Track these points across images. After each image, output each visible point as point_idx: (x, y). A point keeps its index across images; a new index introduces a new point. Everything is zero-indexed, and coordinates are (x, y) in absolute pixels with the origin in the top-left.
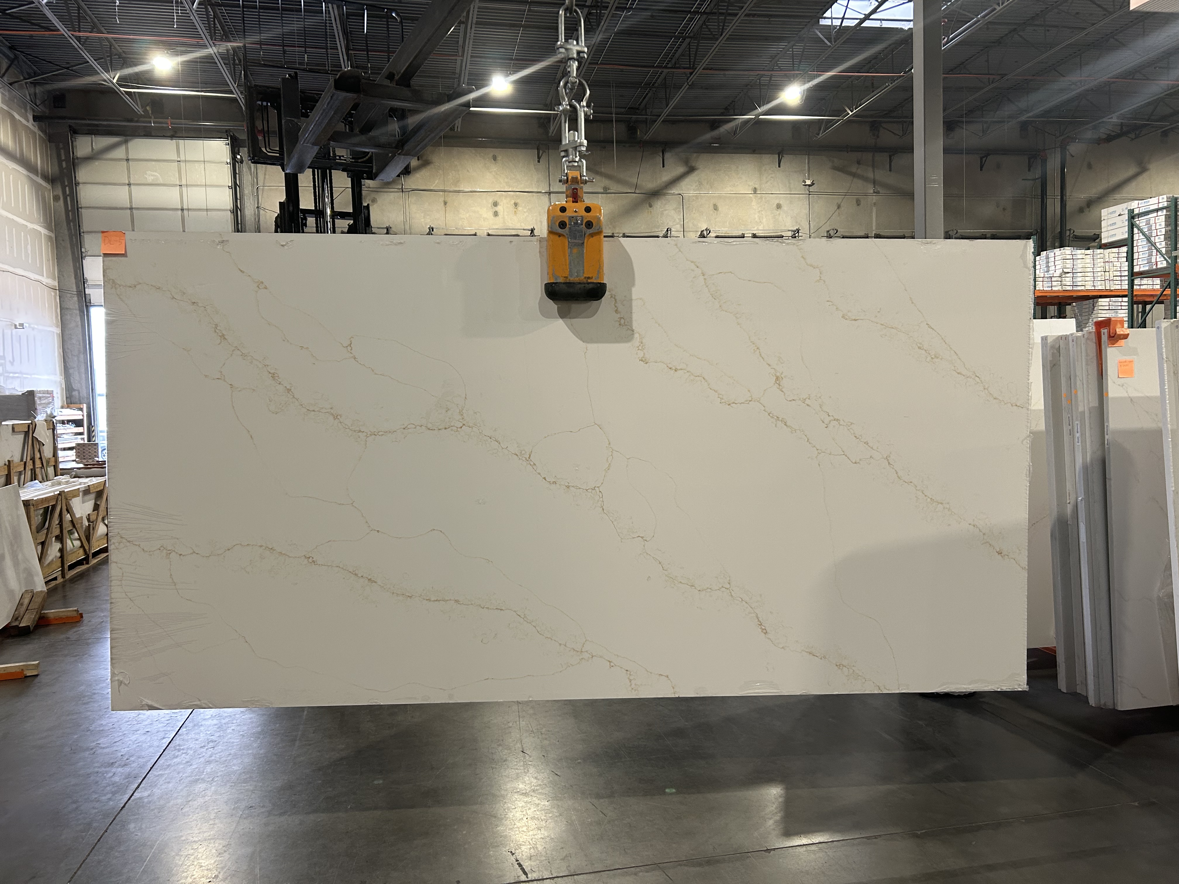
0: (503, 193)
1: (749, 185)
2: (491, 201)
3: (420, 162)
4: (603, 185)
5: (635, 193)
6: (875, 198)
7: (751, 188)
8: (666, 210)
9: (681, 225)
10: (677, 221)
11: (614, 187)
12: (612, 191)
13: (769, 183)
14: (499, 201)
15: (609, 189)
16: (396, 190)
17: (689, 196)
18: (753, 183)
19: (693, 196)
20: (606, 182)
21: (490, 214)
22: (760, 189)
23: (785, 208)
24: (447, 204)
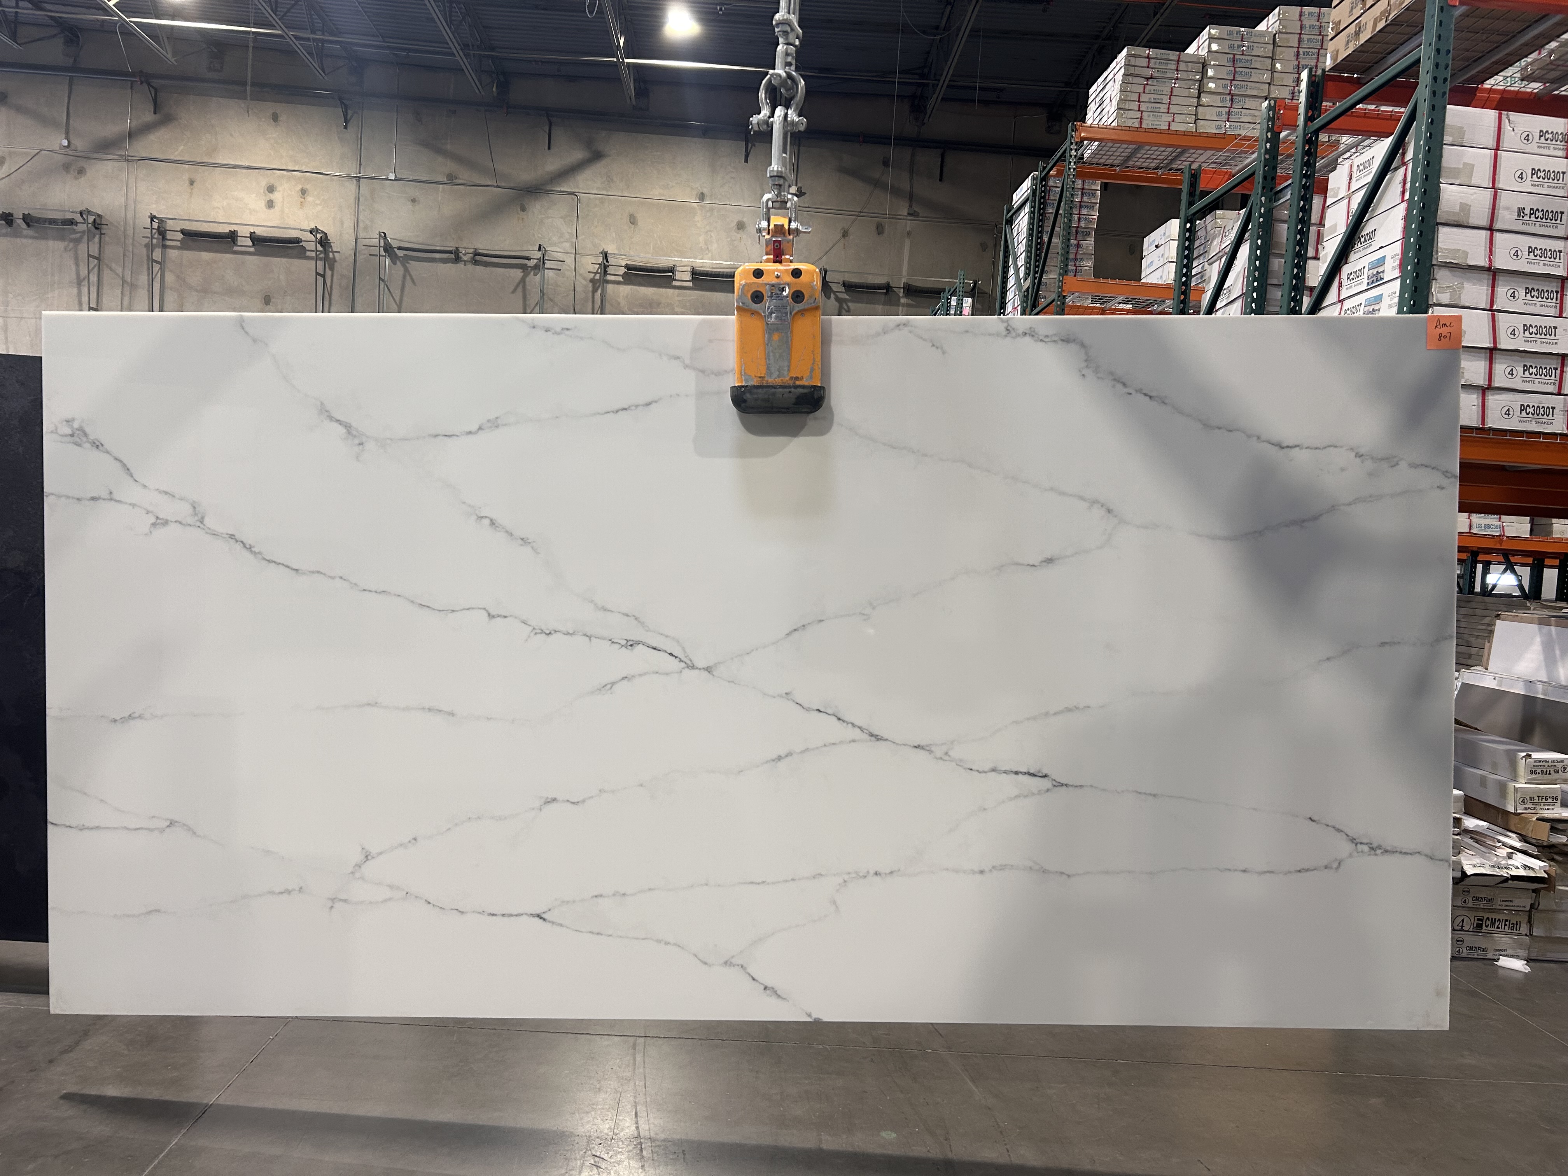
0: (285, 173)
2: (264, 183)
3: (158, 117)
5: (498, 186)
6: (909, 224)
7: (695, 193)
8: (548, 218)
9: (572, 243)
10: (567, 236)
11: (465, 175)
12: (461, 181)
14: (277, 184)
16: (116, 157)
19: (596, 199)
20: (450, 166)
21: (262, 204)
22: (711, 196)
23: (751, 228)
24: (195, 184)
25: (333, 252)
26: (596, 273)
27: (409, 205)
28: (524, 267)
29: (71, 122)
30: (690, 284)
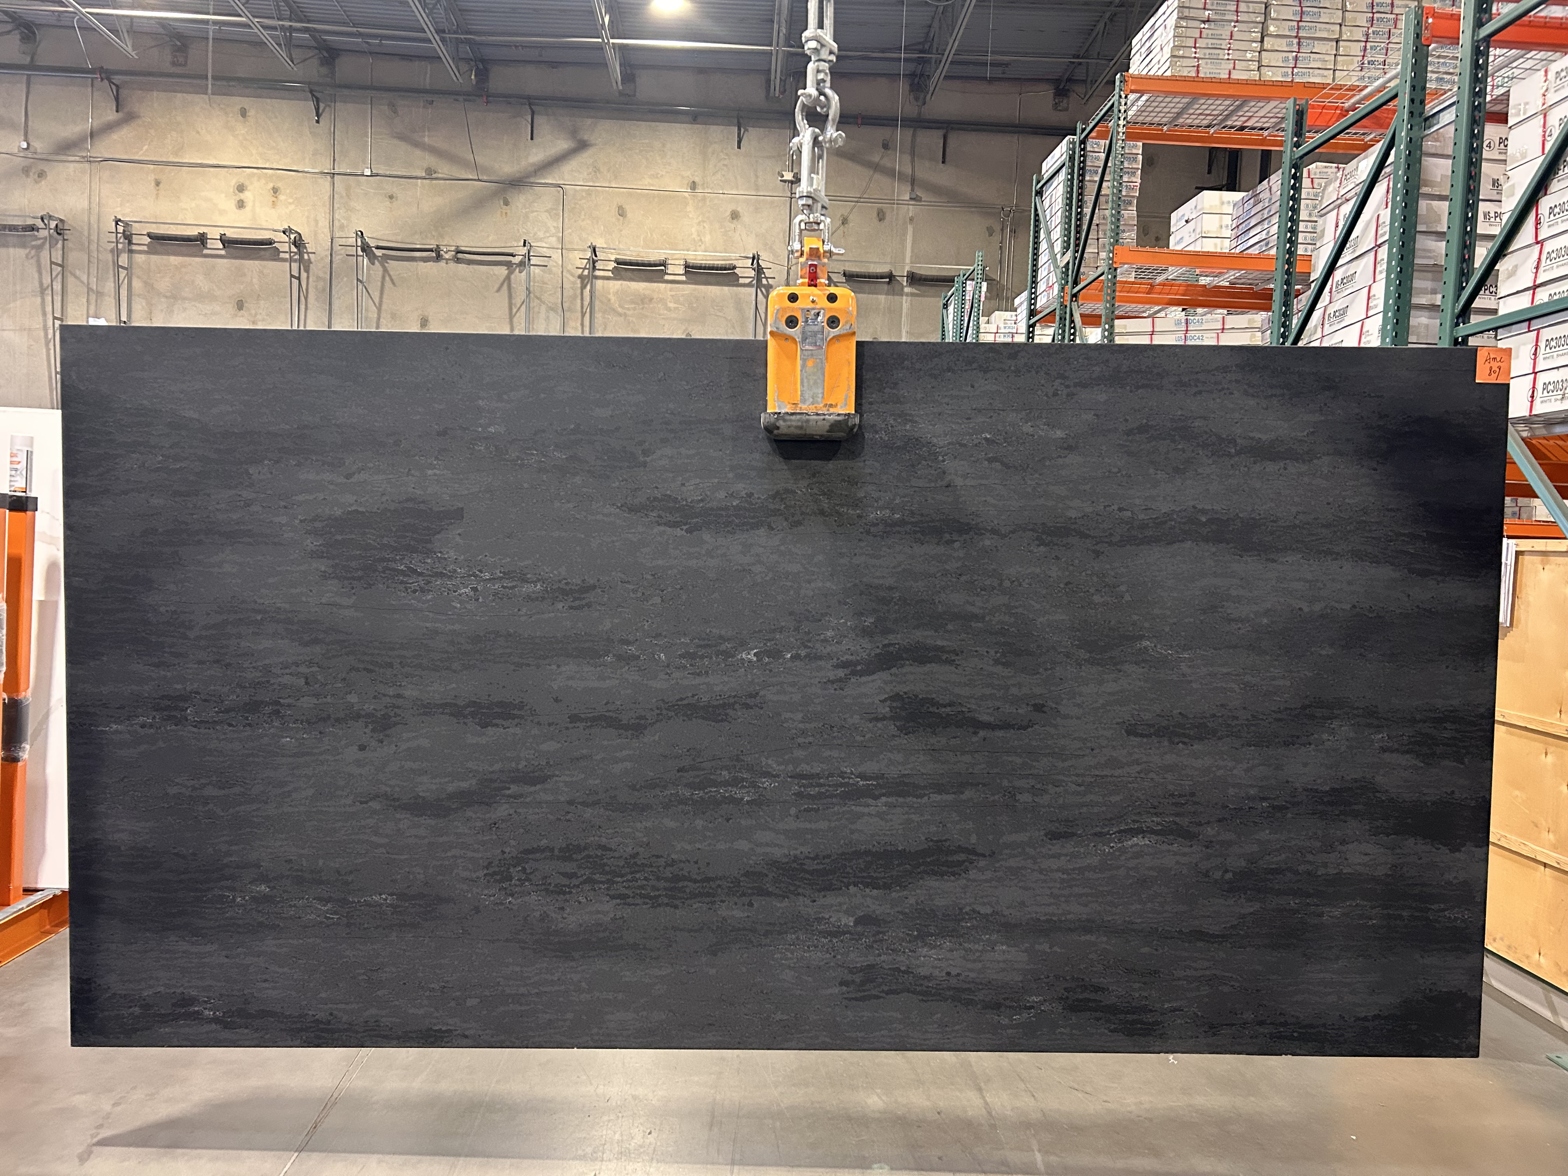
0: (255, 171)
1: (683, 177)
2: (233, 182)
3: (120, 115)
4: (425, 166)
5: (479, 180)
6: (911, 210)
7: (685, 182)
8: (533, 212)
9: (558, 238)
10: (553, 230)
11: (444, 169)
12: (440, 175)
13: (719, 176)
14: (247, 183)
15: (435, 173)
16: (77, 158)
17: (575, 190)
18: (691, 172)
19: (583, 191)
20: (430, 160)
21: (231, 205)
22: (703, 184)
23: (746, 218)
24: (161, 185)
25: (308, 253)
26: (585, 268)
27: (387, 203)
28: (509, 264)
29: (30, 123)
30: (684, 278)
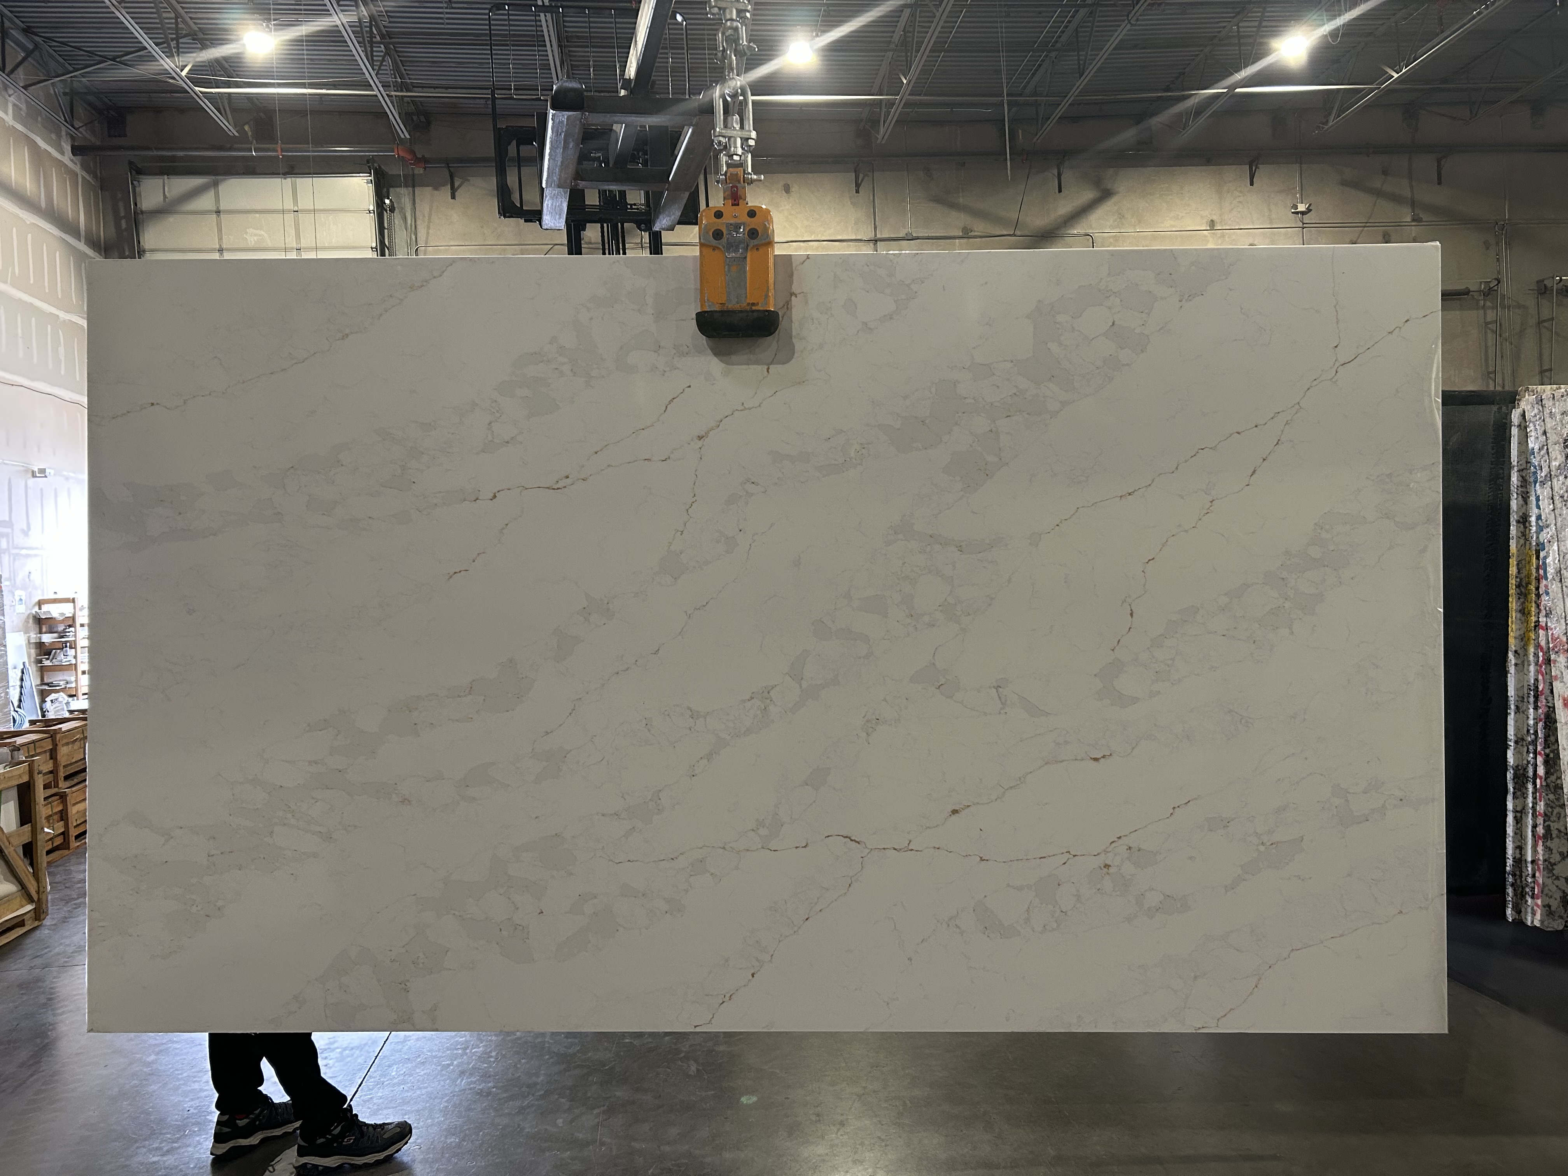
1: (1202, 217)
4: (962, 226)
13: (1235, 212)
15: (971, 231)
17: (1104, 238)
18: (1209, 212)
